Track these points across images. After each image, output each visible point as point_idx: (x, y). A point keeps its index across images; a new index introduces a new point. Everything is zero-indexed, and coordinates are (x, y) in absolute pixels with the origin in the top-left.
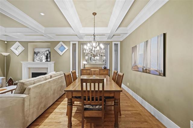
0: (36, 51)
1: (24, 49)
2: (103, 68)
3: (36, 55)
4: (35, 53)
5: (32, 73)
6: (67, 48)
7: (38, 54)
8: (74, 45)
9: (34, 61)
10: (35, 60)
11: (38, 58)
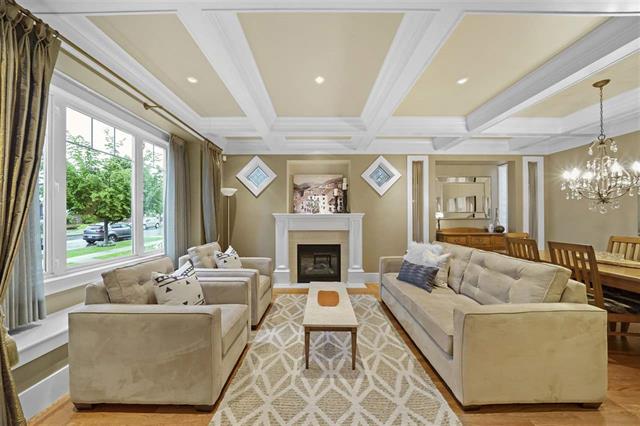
0: (299, 181)
1: (275, 176)
2: (491, 231)
3: (298, 195)
4: (295, 188)
5: (299, 246)
6: (397, 174)
7: (306, 192)
8: (418, 164)
9: (294, 212)
10: (298, 208)
11: (305, 203)
